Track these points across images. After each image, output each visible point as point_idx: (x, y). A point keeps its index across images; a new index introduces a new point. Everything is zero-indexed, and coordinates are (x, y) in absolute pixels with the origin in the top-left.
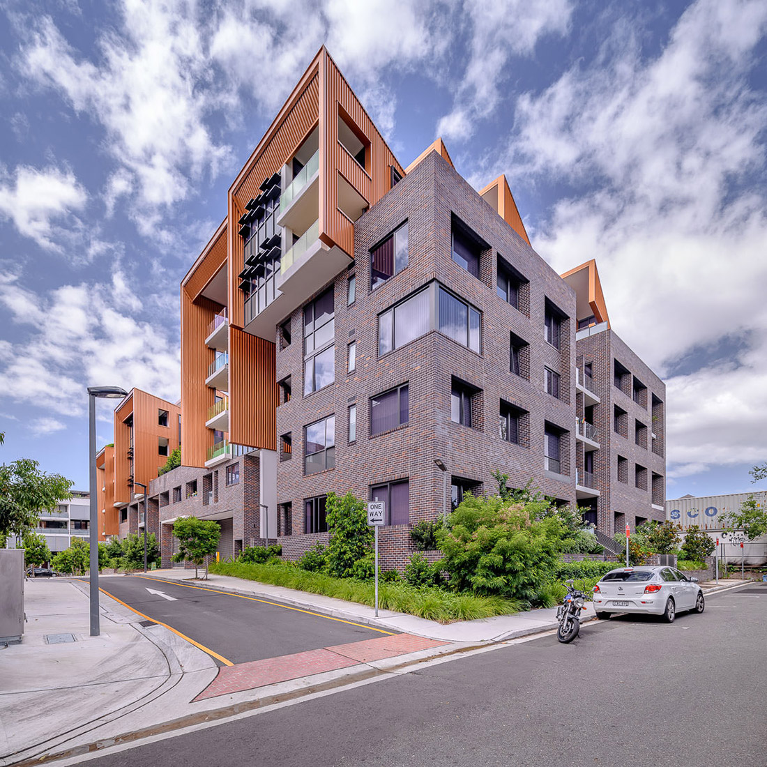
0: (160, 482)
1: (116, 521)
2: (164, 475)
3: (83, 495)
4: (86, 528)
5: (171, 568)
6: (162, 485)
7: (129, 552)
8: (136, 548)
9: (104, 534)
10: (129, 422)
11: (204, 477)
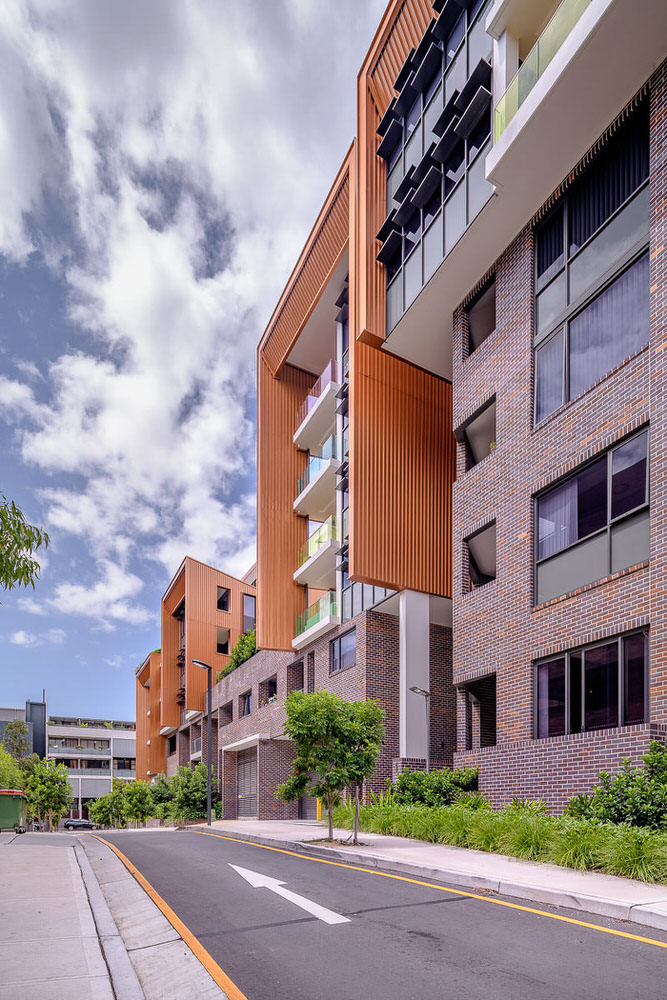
0: (220, 688)
1: (163, 755)
2: (225, 679)
3: (128, 726)
4: (130, 768)
5: (234, 818)
6: (223, 694)
7: (179, 795)
8: (188, 788)
9: (148, 773)
10: (180, 614)
11: (289, 667)
